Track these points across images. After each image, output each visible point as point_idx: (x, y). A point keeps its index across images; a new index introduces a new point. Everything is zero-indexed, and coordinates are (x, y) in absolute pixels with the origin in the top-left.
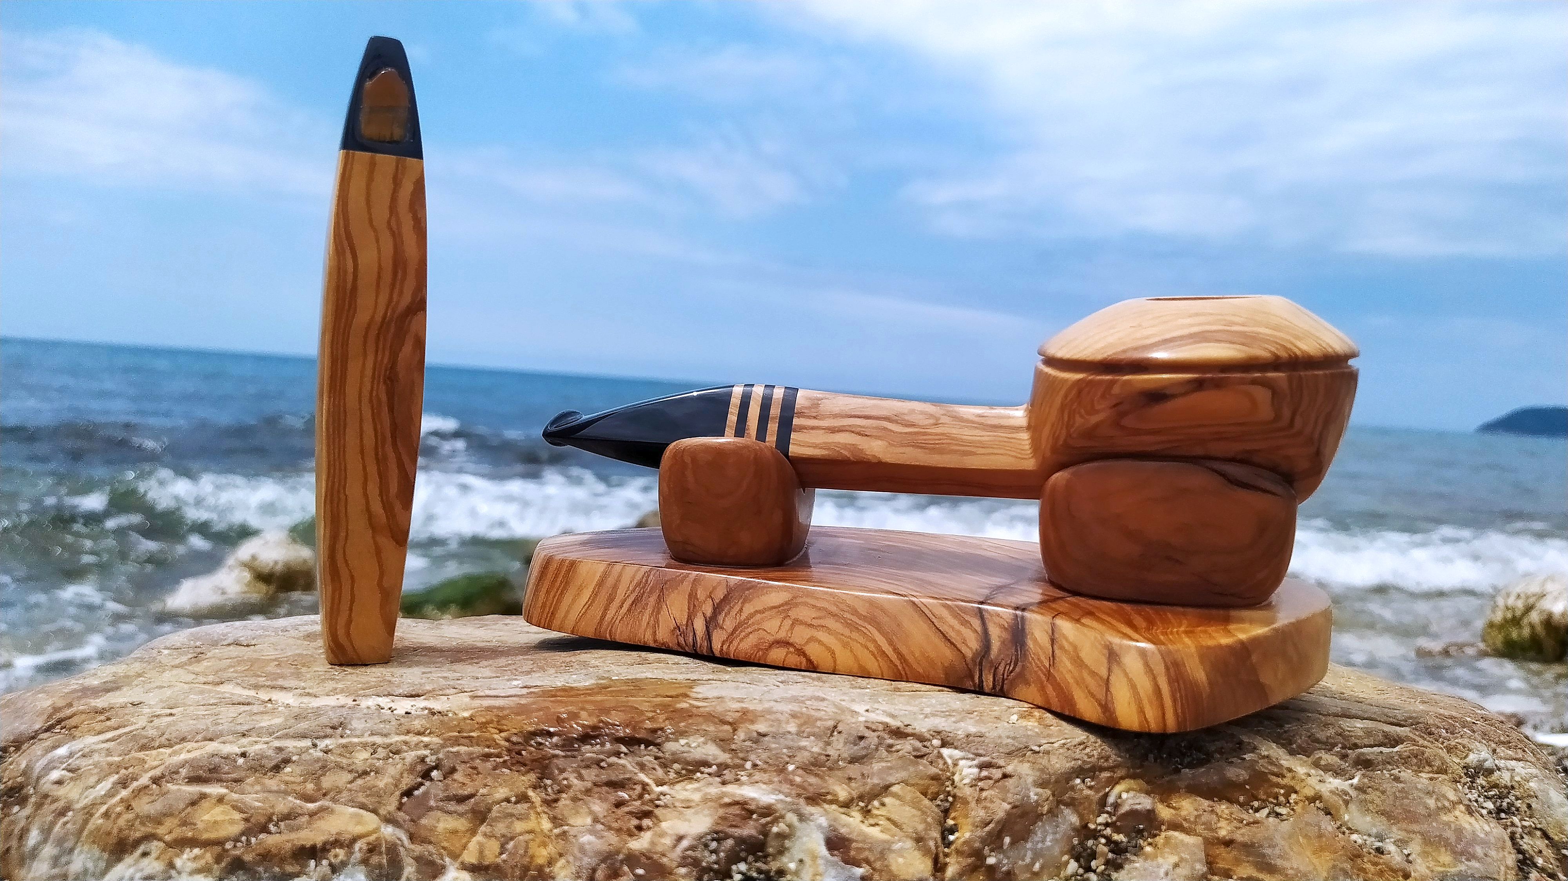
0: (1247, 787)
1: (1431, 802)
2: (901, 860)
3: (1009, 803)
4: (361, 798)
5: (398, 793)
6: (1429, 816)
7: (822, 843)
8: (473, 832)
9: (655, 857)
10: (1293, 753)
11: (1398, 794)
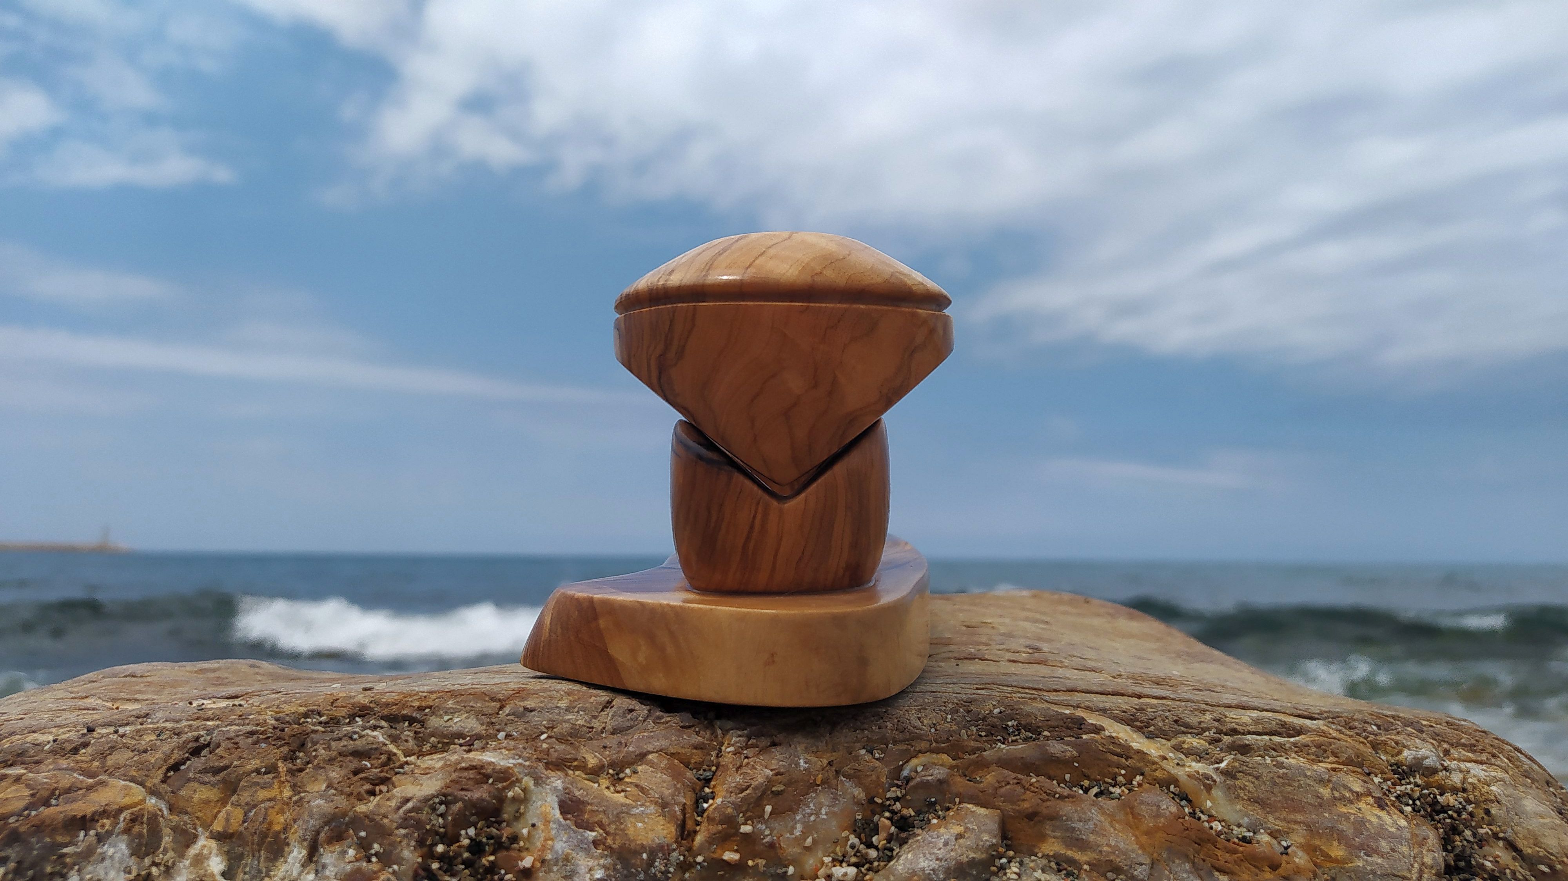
1: (1325, 792)
2: (640, 825)
3: (772, 770)
4: (133, 772)
5: (165, 768)
6: (1321, 805)
7: (557, 807)
8: (224, 802)
9: (378, 818)
10: (1151, 736)
11: (1277, 780)
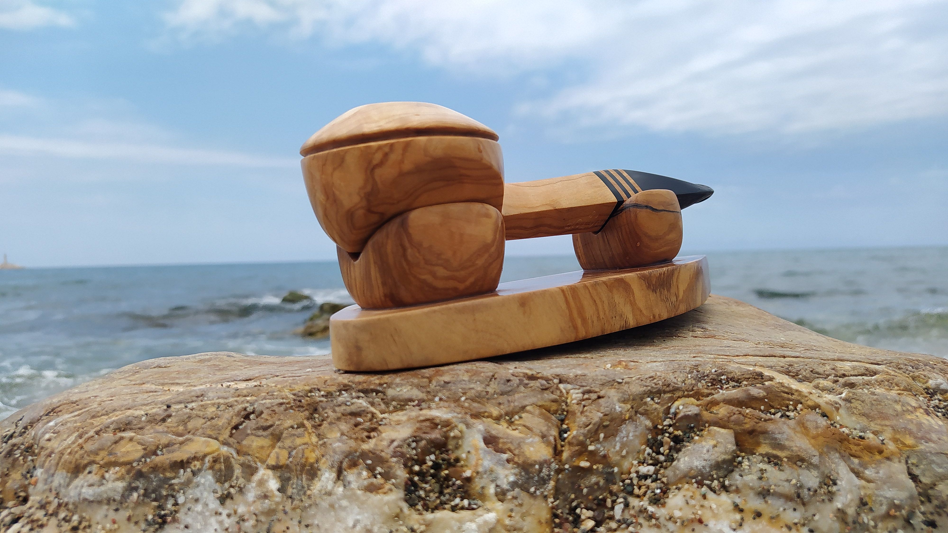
0: (766, 400)
1: (898, 407)
2: (532, 449)
3: (602, 413)
4: (209, 432)
5: (230, 428)
6: (897, 415)
7: (482, 441)
8: (273, 447)
9: (378, 452)
10: (801, 381)
11: (874, 402)
